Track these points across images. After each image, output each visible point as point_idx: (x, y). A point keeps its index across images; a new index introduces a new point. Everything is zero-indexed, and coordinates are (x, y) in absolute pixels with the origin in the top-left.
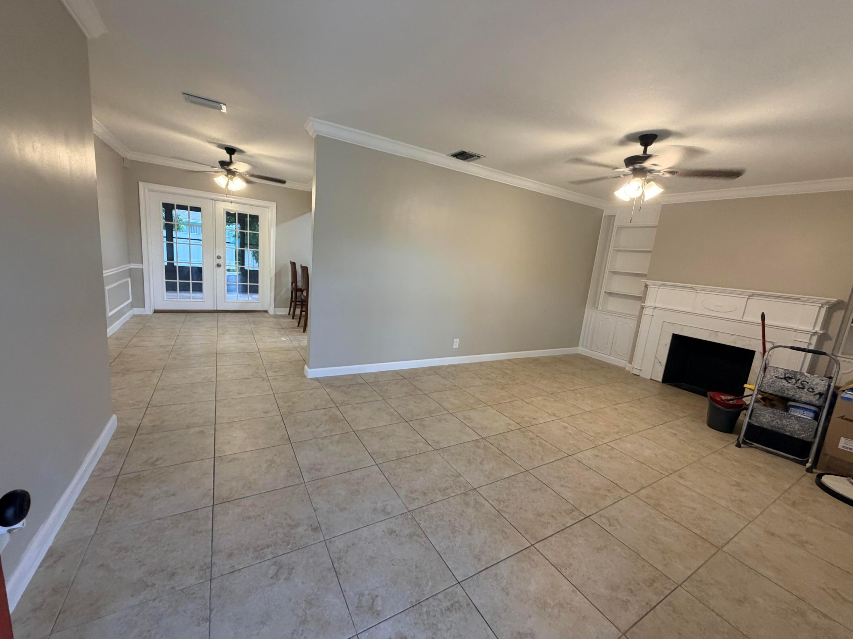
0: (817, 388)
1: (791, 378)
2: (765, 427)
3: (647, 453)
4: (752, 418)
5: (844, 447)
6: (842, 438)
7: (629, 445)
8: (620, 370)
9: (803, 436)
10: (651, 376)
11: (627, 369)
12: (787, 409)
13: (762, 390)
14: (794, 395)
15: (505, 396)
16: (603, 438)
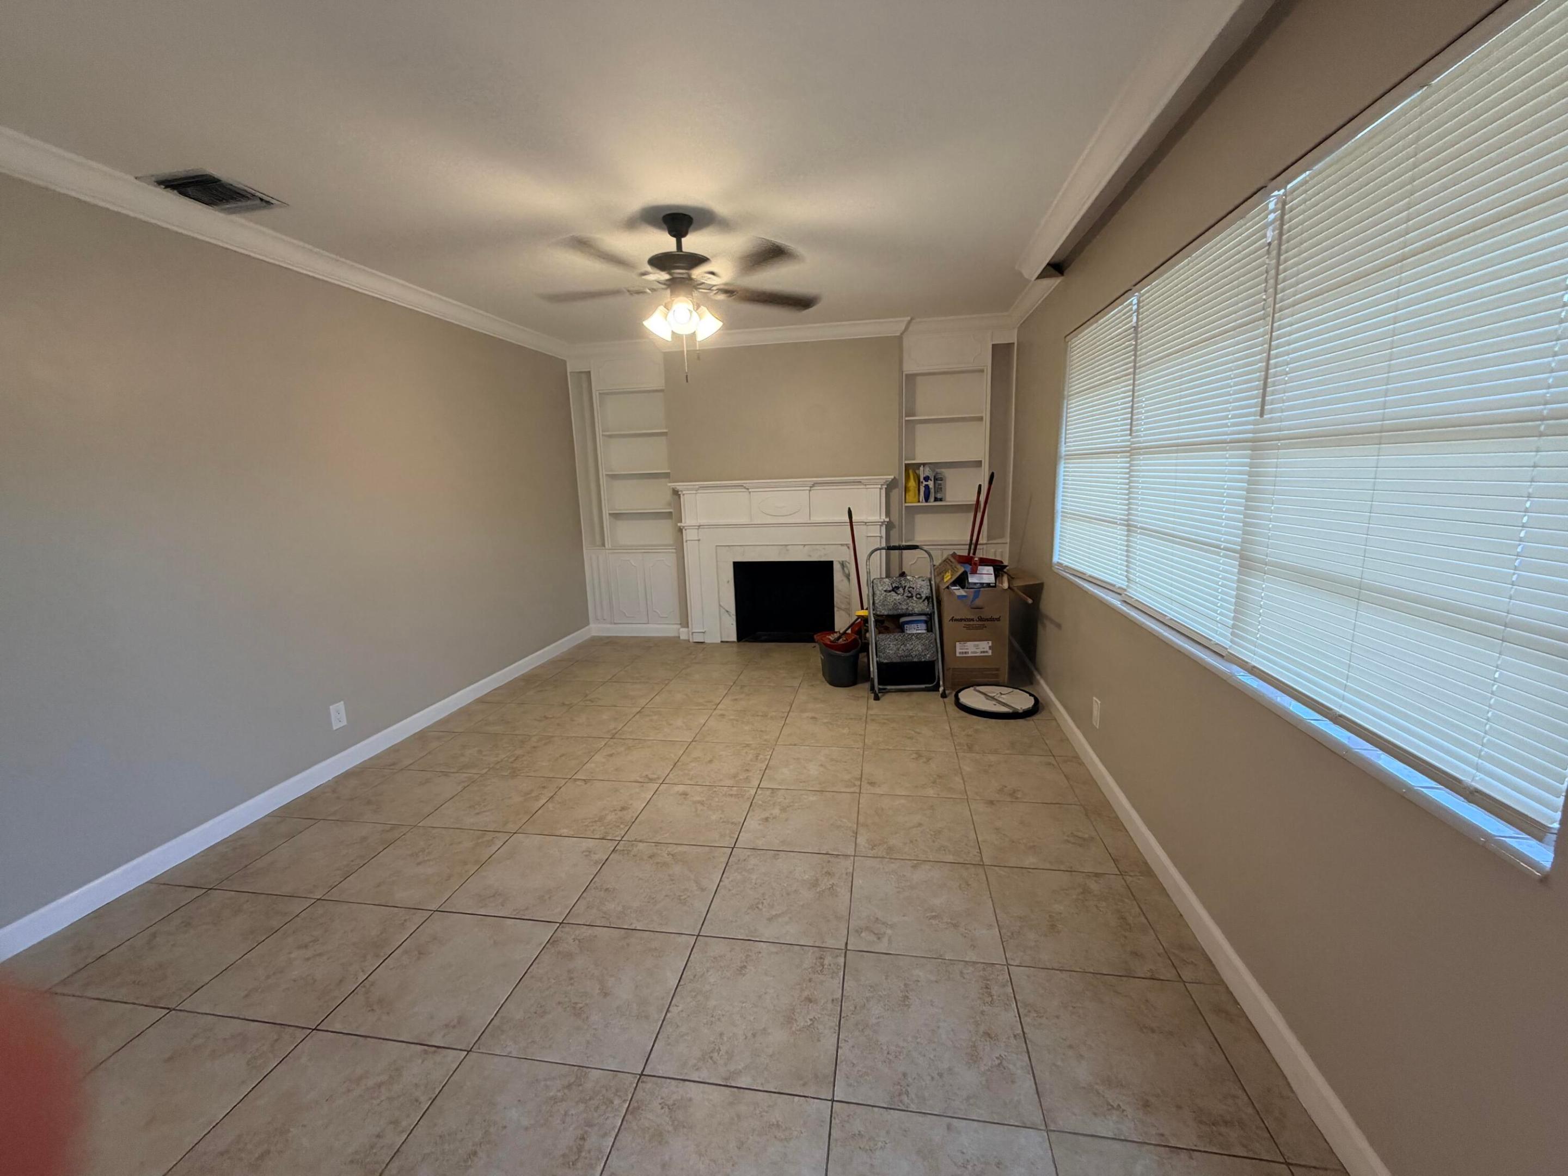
0: (923, 592)
1: (897, 588)
2: (894, 661)
3: (813, 769)
4: (878, 654)
5: (960, 653)
6: (957, 643)
7: (785, 770)
8: (673, 643)
9: (928, 656)
10: (721, 638)
11: (682, 637)
12: (901, 628)
13: (878, 613)
14: (907, 609)
15: (532, 791)
16: (747, 779)
